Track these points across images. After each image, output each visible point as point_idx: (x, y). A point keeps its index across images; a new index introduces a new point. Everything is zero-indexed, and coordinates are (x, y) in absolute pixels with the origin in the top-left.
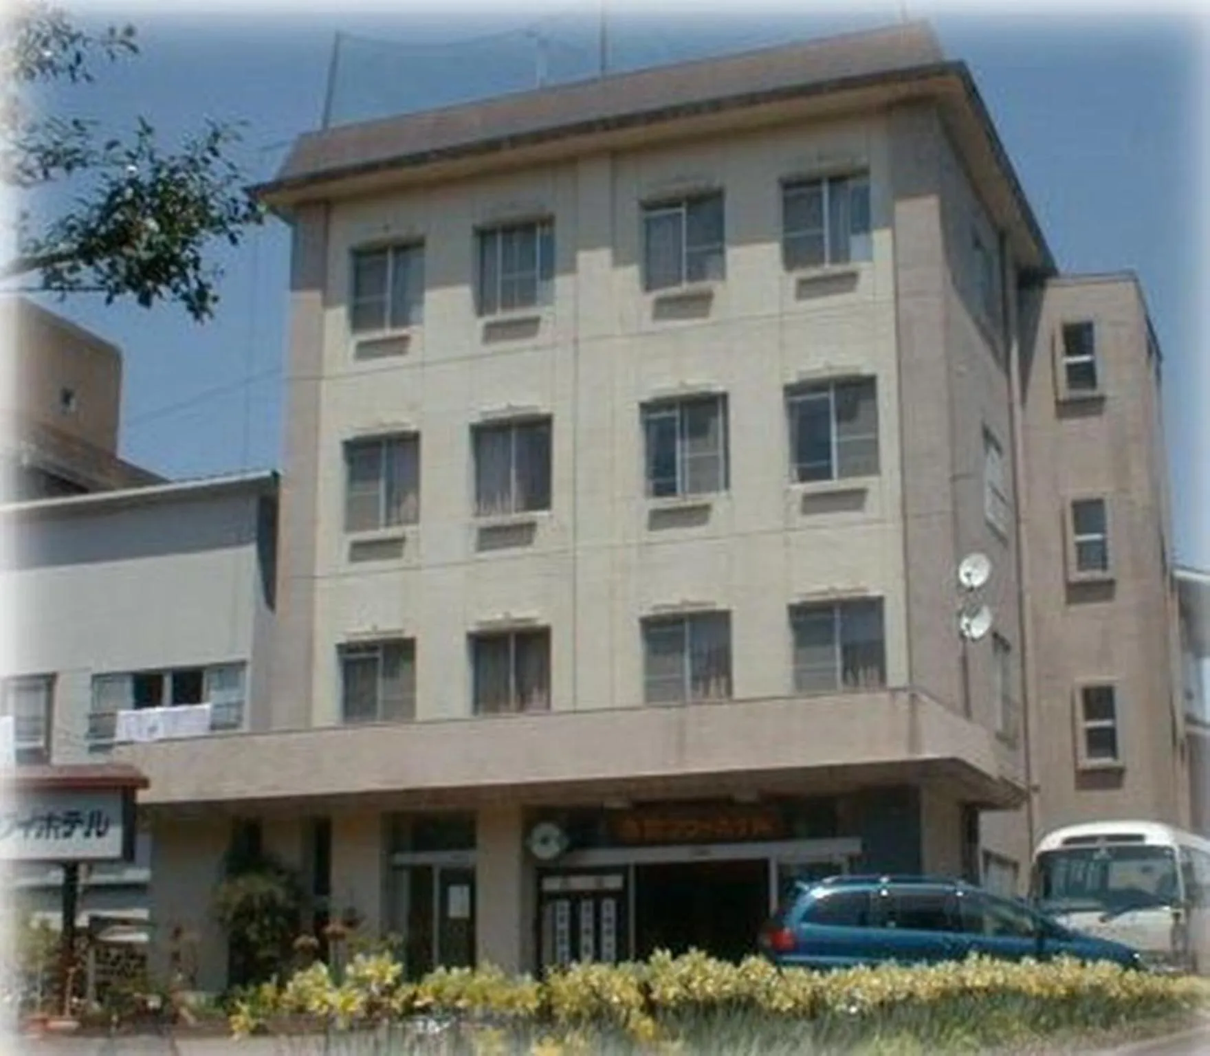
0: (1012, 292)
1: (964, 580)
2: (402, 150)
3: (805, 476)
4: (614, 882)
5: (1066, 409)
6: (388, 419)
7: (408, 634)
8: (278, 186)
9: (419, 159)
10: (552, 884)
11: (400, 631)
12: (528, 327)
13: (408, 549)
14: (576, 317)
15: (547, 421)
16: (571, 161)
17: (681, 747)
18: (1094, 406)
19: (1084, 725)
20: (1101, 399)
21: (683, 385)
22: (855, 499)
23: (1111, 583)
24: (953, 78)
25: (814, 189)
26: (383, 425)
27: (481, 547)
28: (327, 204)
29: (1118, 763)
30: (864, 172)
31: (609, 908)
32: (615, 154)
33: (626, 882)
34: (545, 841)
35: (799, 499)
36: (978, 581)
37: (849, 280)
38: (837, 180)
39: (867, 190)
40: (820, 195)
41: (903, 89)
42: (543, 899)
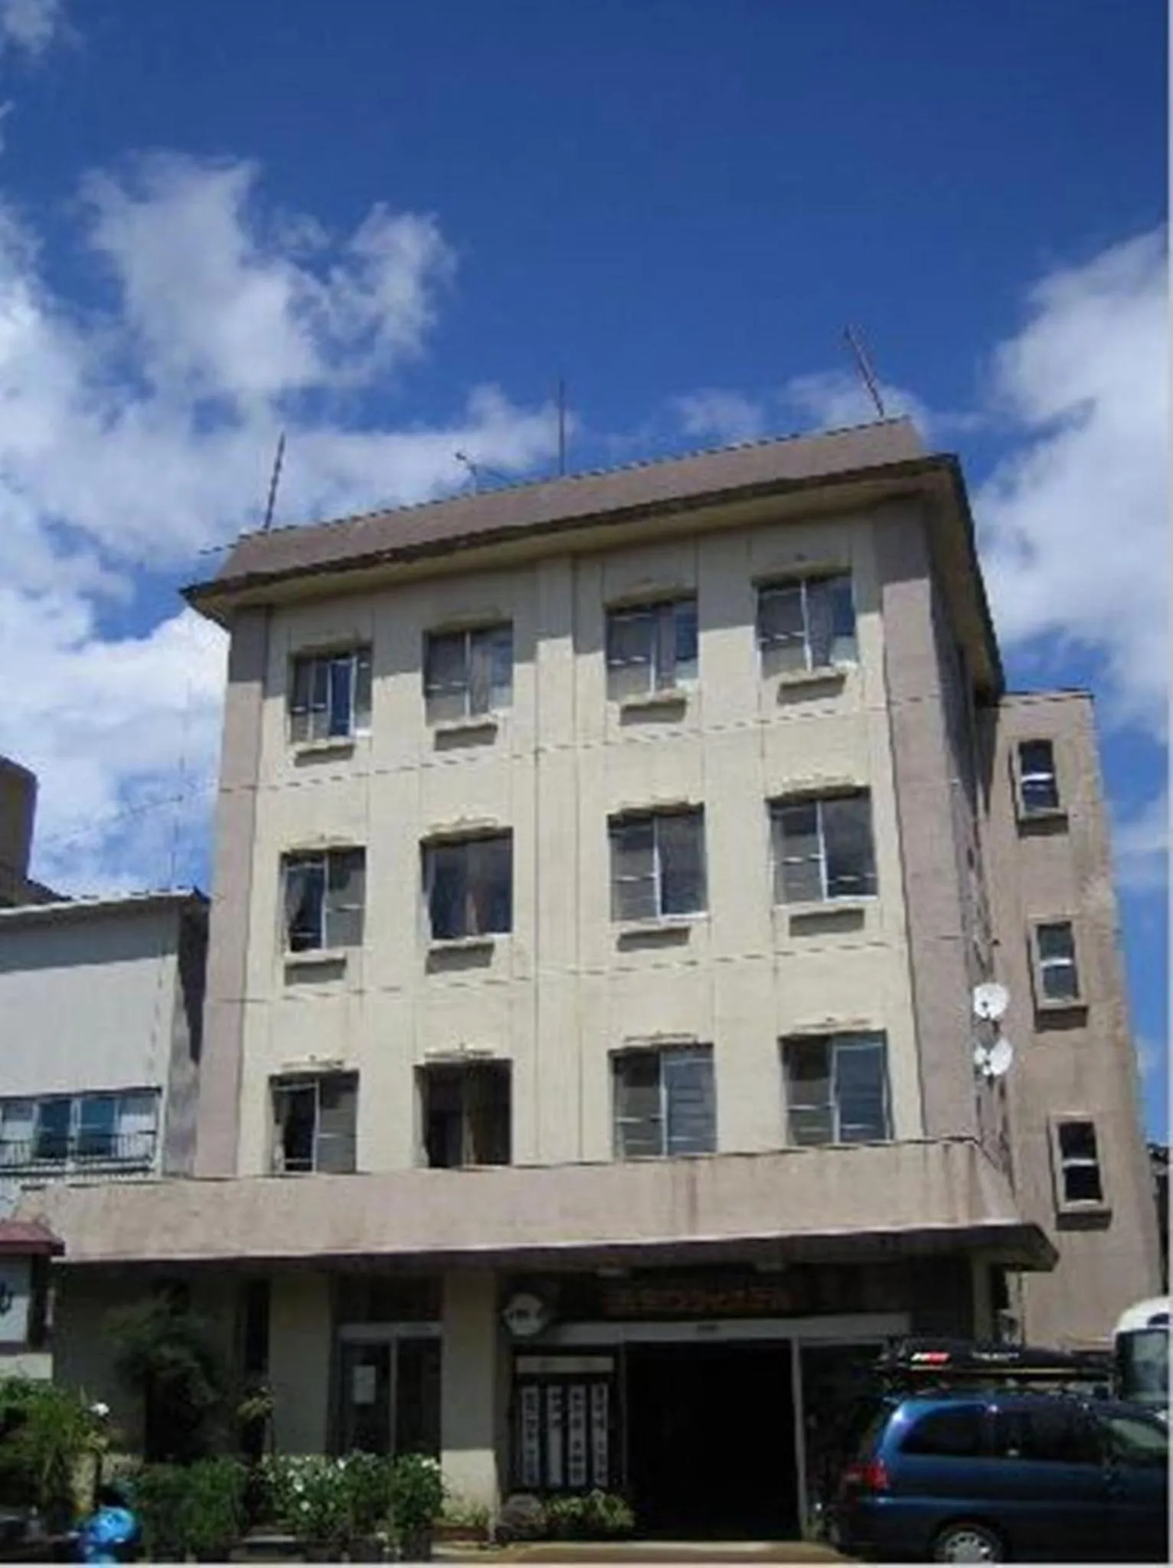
0: (972, 710)
1: (978, 1009)
2: (351, 552)
3: (791, 896)
4: (604, 1364)
5: (1026, 827)
6: (329, 833)
7: (348, 1066)
8: (221, 587)
9: (368, 561)
10: (529, 1365)
11: (340, 1063)
12: (486, 733)
13: (351, 971)
14: (537, 726)
15: (507, 834)
16: (530, 564)
17: (693, 1209)
18: (1057, 824)
19: (1061, 1164)
20: (1064, 818)
21: (653, 797)
22: (853, 919)
23: (1084, 1010)
24: (945, 475)
25: (794, 590)
26: (322, 838)
27: (430, 970)
28: (269, 610)
29: (1104, 1206)
30: (847, 573)
31: (601, 1395)
32: (577, 557)
33: (617, 1364)
34: (522, 1314)
35: (786, 920)
36: (996, 1010)
37: (833, 685)
38: (816, 580)
39: (849, 592)
40: (799, 594)
41: (890, 485)
42: (518, 1381)
